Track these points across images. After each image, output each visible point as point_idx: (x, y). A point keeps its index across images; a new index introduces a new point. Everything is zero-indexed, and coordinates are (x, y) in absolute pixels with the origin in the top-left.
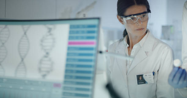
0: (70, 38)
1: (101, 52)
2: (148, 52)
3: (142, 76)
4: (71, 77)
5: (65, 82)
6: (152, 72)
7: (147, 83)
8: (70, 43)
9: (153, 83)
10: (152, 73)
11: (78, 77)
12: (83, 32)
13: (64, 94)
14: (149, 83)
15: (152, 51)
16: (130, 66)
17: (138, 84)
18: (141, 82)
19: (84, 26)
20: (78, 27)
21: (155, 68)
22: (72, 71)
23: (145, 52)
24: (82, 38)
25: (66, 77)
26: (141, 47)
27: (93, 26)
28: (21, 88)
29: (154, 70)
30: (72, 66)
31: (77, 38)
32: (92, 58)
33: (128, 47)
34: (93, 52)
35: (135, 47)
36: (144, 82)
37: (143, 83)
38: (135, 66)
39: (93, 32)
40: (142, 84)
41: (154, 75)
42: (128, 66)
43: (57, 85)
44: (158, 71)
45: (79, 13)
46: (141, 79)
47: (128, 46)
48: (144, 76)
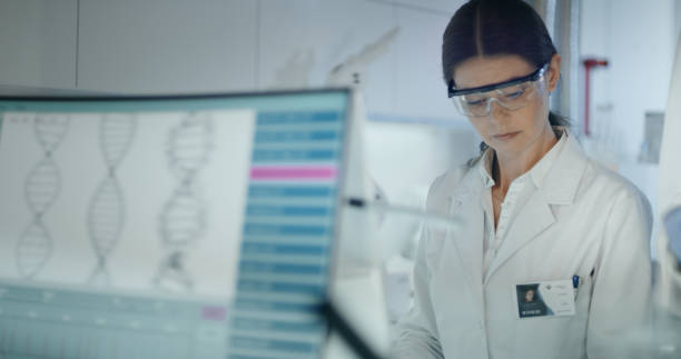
0: (257, 155)
1: (357, 203)
2: (558, 206)
3: (535, 287)
4: (258, 285)
5: (239, 302)
6: (571, 275)
7: (552, 313)
8: (256, 173)
9: (573, 313)
10: (571, 281)
11: (278, 287)
12: (298, 136)
13: (235, 341)
14: (557, 314)
15: (574, 201)
16: (496, 252)
17: (521, 316)
18: (530, 309)
19: (300, 117)
20: (282, 118)
21: (582, 263)
22: (259, 266)
23: (550, 206)
24: (296, 155)
25: (242, 284)
26: (536, 188)
27: (329, 116)
28: (101, 321)
29: (579, 269)
30: (262, 247)
31: (278, 155)
32: (324, 221)
33: (493, 188)
34: (327, 202)
35: (516, 187)
36: (543, 310)
37: (538, 312)
38: (513, 255)
39: (329, 136)
40: (535, 315)
41: (576, 284)
42: (490, 253)
43: (212, 312)
44: (592, 273)
45: (337, 69)
46: (530, 301)
47: (492, 182)
48: (542, 291)
